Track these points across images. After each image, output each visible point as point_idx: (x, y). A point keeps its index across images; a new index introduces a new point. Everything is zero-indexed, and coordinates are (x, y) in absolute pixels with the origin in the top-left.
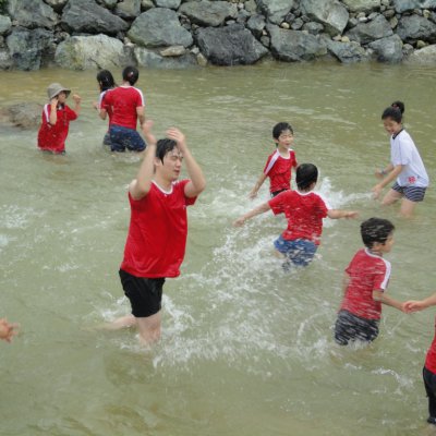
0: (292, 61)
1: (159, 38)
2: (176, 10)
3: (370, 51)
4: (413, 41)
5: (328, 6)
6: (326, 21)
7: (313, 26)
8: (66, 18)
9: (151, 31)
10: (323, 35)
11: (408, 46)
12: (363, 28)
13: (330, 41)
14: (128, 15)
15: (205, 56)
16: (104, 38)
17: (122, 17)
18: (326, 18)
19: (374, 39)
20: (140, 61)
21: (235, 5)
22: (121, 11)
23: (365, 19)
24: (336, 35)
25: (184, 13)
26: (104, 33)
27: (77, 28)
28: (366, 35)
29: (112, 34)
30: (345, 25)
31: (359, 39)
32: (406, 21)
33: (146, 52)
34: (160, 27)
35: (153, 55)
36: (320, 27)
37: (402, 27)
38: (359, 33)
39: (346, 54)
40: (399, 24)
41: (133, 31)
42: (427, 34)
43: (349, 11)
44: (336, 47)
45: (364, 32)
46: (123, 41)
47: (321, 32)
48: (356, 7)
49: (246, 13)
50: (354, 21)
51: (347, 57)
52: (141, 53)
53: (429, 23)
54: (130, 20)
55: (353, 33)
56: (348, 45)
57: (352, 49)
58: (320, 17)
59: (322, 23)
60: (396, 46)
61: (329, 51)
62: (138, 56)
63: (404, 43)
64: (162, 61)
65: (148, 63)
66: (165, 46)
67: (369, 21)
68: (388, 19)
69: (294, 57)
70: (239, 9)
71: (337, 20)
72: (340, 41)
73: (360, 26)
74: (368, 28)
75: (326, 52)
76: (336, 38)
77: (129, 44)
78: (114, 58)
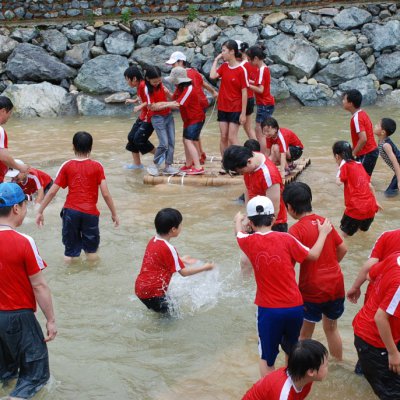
1: (104, 85)
2: (128, 57)
3: (339, 93)
4: (392, 81)
5: (295, 47)
6: (291, 63)
7: (276, 68)
8: (10, 67)
9: (96, 78)
10: (288, 78)
11: (385, 87)
12: (332, 69)
13: (294, 83)
14: (75, 62)
16: (46, 85)
17: (68, 65)
18: (291, 59)
19: (345, 80)
20: (80, 108)
21: (192, 49)
22: (68, 59)
23: (337, 58)
24: (302, 77)
25: (135, 60)
26: (48, 81)
27: (19, 76)
28: (335, 76)
29: (56, 82)
30: (312, 66)
31: (329, 81)
32: (384, 59)
33: (89, 99)
34: (107, 74)
35: (96, 102)
36: (285, 69)
37: (380, 66)
38: (329, 74)
39: (310, 97)
40: (376, 63)
41: (79, 78)
43: (320, 51)
44: (300, 89)
45: (333, 72)
46: (68, 89)
47: (285, 75)
48: (328, 46)
49: (201, 57)
50: (323, 62)
51: (310, 101)
52: (83, 101)
54: (77, 67)
55: (322, 75)
56: (313, 87)
57: (319, 90)
58: (284, 58)
59: (287, 65)
60: (369, 87)
61: (292, 94)
62: (79, 103)
63: (381, 83)
64: (105, 108)
65: (89, 111)
66: (110, 93)
67: (341, 61)
68: (364, 58)
70: (196, 53)
71: (304, 61)
72: (306, 83)
73: (330, 66)
74: (338, 69)
75: (288, 96)
76: (302, 81)
77: (74, 91)
78: (55, 105)
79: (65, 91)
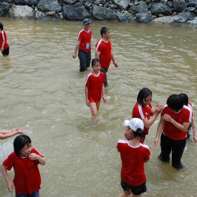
0: (99, 20)
1: (47, 8)
3: (135, 18)
4: (157, 14)
6: (119, 4)
7: (112, 6)
9: (44, 5)
10: (117, 10)
11: (153, 16)
12: (134, 8)
13: (118, 13)
15: (63, 16)
16: (26, 7)
18: (119, 2)
19: (138, 12)
20: (36, 16)
23: (137, 3)
26: (27, 5)
27: (17, 2)
28: (135, 11)
29: (30, 5)
30: (127, 6)
31: (133, 12)
32: (155, 5)
33: (40, 13)
34: (49, 4)
35: (43, 14)
36: (116, 6)
37: (152, 8)
38: (132, 10)
39: (123, 18)
40: (151, 6)
41: (39, 4)
42: (163, 11)
44: (120, 15)
45: (134, 9)
46: (34, 9)
47: (116, 8)
50: (131, 4)
51: (123, 20)
52: (38, 13)
53: (165, 6)
54: (39, 0)
55: (130, 10)
56: (126, 14)
57: (127, 16)
58: (116, 2)
60: (146, 16)
62: (36, 14)
64: (46, 17)
65: (40, 17)
66: (49, 11)
68: (148, 4)
69: (101, 18)
71: (124, 3)
72: (123, 13)
73: (133, 6)
74: (136, 8)
75: (116, 17)
76: (122, 11)
77: (36, 10)
78: (28, 14)
79: (32, 9)
